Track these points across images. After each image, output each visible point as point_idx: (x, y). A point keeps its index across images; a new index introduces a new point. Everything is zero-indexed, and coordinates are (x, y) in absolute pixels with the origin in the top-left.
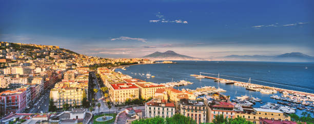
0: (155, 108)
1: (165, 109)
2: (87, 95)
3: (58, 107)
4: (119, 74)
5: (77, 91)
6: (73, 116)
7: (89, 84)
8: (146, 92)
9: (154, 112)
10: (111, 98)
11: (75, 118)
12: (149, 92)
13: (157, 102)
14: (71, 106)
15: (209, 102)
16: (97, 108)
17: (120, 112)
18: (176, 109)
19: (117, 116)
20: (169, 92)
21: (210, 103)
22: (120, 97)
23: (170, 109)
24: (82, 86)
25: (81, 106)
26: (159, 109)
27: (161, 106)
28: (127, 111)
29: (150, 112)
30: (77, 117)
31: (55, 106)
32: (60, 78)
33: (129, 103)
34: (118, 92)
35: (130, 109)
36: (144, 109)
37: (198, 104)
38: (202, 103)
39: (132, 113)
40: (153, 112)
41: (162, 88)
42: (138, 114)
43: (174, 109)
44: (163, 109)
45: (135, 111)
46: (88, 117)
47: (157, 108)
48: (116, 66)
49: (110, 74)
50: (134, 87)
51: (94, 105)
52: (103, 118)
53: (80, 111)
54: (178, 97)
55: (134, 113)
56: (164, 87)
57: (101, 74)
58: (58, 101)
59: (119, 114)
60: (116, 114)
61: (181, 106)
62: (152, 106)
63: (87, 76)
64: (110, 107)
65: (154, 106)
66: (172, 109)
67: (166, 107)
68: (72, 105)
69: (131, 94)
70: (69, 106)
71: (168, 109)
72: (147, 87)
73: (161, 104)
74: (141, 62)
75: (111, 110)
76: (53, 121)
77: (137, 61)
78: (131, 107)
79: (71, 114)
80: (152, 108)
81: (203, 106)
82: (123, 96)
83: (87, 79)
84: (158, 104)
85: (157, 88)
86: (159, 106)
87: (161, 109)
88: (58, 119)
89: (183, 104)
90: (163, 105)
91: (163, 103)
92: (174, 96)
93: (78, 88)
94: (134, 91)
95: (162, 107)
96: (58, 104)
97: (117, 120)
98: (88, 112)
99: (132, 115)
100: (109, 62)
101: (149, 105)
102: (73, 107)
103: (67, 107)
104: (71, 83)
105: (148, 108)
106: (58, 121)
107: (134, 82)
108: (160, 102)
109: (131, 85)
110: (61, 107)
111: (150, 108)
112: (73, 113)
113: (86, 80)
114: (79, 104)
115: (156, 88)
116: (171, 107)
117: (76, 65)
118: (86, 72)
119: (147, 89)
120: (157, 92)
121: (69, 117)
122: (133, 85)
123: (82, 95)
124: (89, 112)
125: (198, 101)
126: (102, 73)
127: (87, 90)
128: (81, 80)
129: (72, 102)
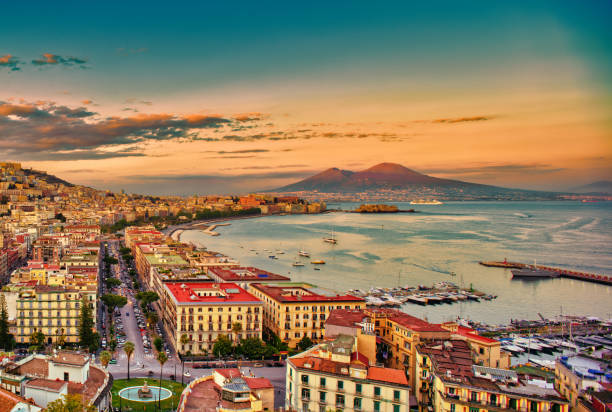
0: (323, 382)
1: (368, 389)
2: (94, 312)
3: (19, 340)
4: (194, 248)
5: (66, 296)
6: (55, 373)
7: (102, 281)
8: (288, 319)
9: (323, 396)
10: (166, 327)
11: (62, 378)
12: (302, 320)
13: (336, 358)
14: (50, 340)
15: (586, 384)
16: (123, 356)
17: (198, 380)
18: (412, 393)
19: (186, 391)
20: (383, 322)
21: (590, 390)
22: (196, 327)
23: (387, 392)
24: (81, 285)
25: (78, 344)
26: (340, 385)
27: (347, 376)
28: (219, 379)
29: (306, 393)
30: (66, 375)
31: (12, 336)
32: (24, 256)
33: (226, 352)
34: (191, 311)
35: (231, 372)
36: (284, 381)
37: (521, 389)
38: (541, 386)
39: (237, 386)
40: (315, 395)
41: (352, 306)
42: (260, 394)
43: (404, 394)
44: (359, 388)
45: (247, 382)
46: (96, 381)
47: (332, 383)
48: (185, 222)
49: (165, 247)
50: (244, 295)
51: (114, 346)
52: (140, 392)
53: (75, 359)
54: (421, 349)
55: (245, 388)
56: (362, 306)
57: (138, 249)
58: (19, 323)
59: (192, 384)
60: (184, 386)
61: (439, 385)
62: (312, 370)
63: (94, 253)
64: (162, 360)
65: (319, 371)
66: (397, 394)
67: (368, 381)
68: (54, 339)
69: (234, 320)
70: (46, 340)
71: (377, 391)
72: (294, 300)
73: (347, 366)
74: (270, 209)
75: (168, 370)
76: (8, 376)
77: (256, 205)
78: (235, 366)
79: (51, 364)
80: (314, 380)
81: (549, 398)
82: (206, 327)
83: (94, 263)
84: (339, 365)
85: (335, 306)
86: (338, 374)
87: (349, 387)
88: (19, 374)
89: (445, 380)
90: (359, 373)
91: (358, 367)
92: (406, 343)
93: (67, 291)
94: (244, 309)
95: (354, 380)
96: (19, 331)
97: (187, 406)
98: (95, 366)
99: (239, 395)
100: (162, 207)
101: (300, 368)
102: (56, 346)
103: (40, 343)
104: (50, 273)
105: (297, 376)
106: (18, 378)
107: (246, 279)
108: (347, 359)
109: (237, 291)
110: (27, 340)
111: (305, 379)
112: (58, 363)
113: (91, 264)
114: (73, 339)
115: (327, 306)
116: (391, 384)
117: (64, 220)
118: (91, 239)
119: (292, 307)
120: (332, 321)
121: (47, 373)
122: (244, 291)
123: (80, 313)
124: (100, 367)
125: (521, 376)
126: (138, 244)
127: (94, 297)
128: (76, 264)
129: (54, 331)
